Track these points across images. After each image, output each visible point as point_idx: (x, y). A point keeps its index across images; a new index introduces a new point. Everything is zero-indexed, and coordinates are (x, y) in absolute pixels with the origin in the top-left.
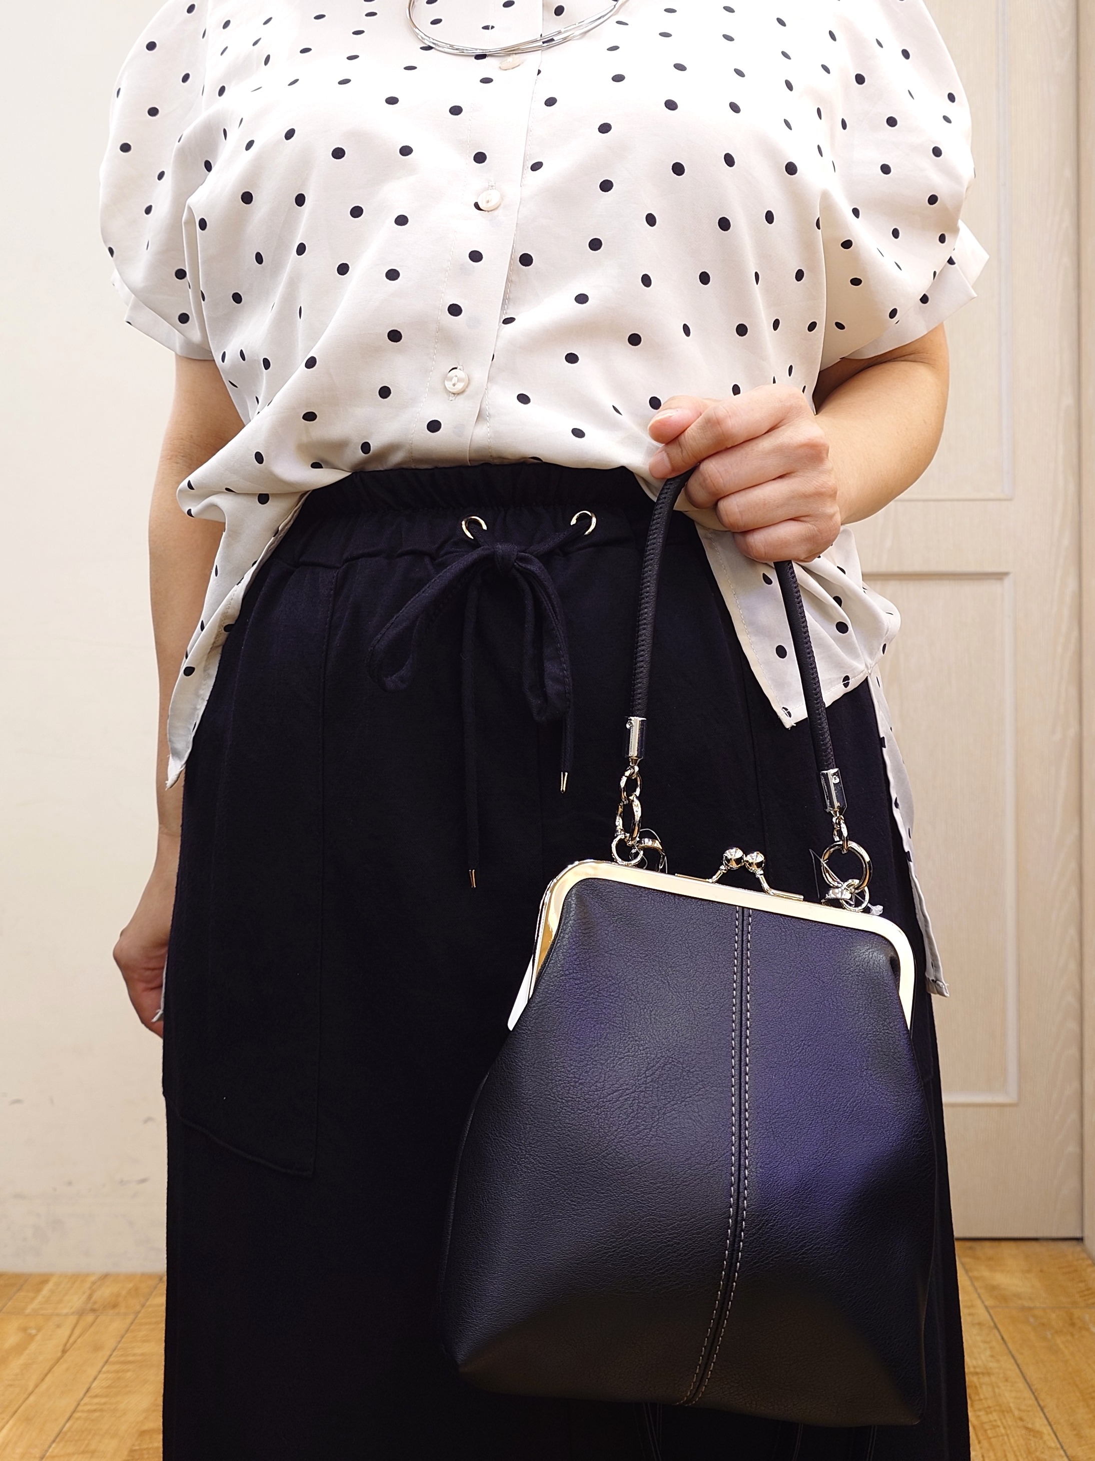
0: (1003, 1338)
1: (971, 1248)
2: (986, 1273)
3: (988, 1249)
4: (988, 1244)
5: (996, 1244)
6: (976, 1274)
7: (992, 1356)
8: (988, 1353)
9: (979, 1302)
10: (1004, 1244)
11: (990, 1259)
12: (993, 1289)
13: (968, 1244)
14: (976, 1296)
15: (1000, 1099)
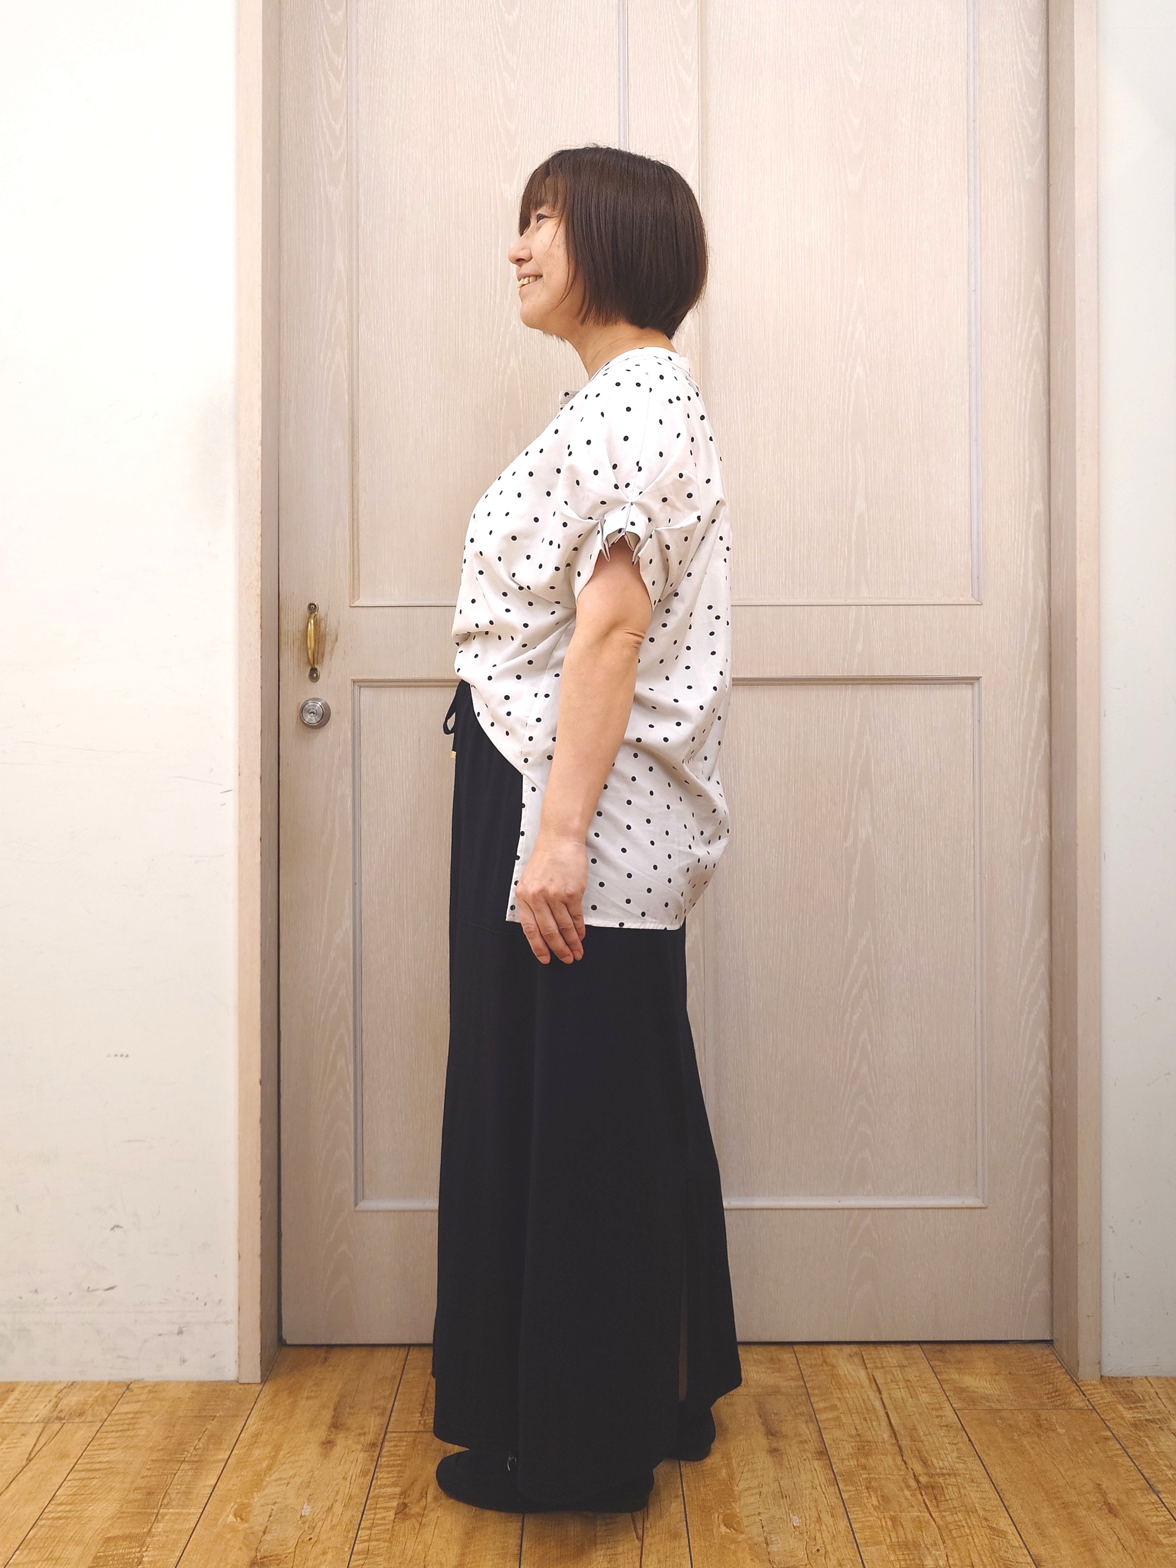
0: (970, 1440)
1: (940, 1351)
2: (955, 1376)
3: (958, 1352)
4: (957, 1347)
5: (966, 1346)
6: (945, 1377)
7: (959, 1458)
8: (955, 1454)
9: (947, 1405)
10: (973, 1347)
11: (959, 1362)
12: (961, 1391)
13: (938, 1347)
14: (945, 1398)
15: (970, 1202)
